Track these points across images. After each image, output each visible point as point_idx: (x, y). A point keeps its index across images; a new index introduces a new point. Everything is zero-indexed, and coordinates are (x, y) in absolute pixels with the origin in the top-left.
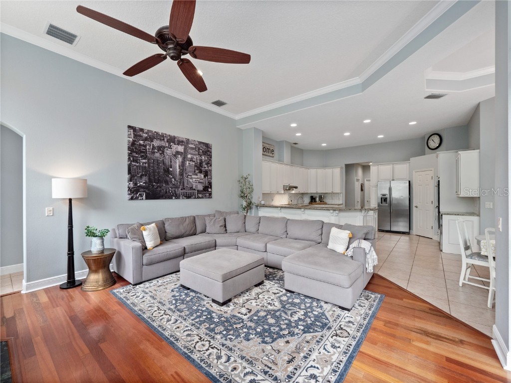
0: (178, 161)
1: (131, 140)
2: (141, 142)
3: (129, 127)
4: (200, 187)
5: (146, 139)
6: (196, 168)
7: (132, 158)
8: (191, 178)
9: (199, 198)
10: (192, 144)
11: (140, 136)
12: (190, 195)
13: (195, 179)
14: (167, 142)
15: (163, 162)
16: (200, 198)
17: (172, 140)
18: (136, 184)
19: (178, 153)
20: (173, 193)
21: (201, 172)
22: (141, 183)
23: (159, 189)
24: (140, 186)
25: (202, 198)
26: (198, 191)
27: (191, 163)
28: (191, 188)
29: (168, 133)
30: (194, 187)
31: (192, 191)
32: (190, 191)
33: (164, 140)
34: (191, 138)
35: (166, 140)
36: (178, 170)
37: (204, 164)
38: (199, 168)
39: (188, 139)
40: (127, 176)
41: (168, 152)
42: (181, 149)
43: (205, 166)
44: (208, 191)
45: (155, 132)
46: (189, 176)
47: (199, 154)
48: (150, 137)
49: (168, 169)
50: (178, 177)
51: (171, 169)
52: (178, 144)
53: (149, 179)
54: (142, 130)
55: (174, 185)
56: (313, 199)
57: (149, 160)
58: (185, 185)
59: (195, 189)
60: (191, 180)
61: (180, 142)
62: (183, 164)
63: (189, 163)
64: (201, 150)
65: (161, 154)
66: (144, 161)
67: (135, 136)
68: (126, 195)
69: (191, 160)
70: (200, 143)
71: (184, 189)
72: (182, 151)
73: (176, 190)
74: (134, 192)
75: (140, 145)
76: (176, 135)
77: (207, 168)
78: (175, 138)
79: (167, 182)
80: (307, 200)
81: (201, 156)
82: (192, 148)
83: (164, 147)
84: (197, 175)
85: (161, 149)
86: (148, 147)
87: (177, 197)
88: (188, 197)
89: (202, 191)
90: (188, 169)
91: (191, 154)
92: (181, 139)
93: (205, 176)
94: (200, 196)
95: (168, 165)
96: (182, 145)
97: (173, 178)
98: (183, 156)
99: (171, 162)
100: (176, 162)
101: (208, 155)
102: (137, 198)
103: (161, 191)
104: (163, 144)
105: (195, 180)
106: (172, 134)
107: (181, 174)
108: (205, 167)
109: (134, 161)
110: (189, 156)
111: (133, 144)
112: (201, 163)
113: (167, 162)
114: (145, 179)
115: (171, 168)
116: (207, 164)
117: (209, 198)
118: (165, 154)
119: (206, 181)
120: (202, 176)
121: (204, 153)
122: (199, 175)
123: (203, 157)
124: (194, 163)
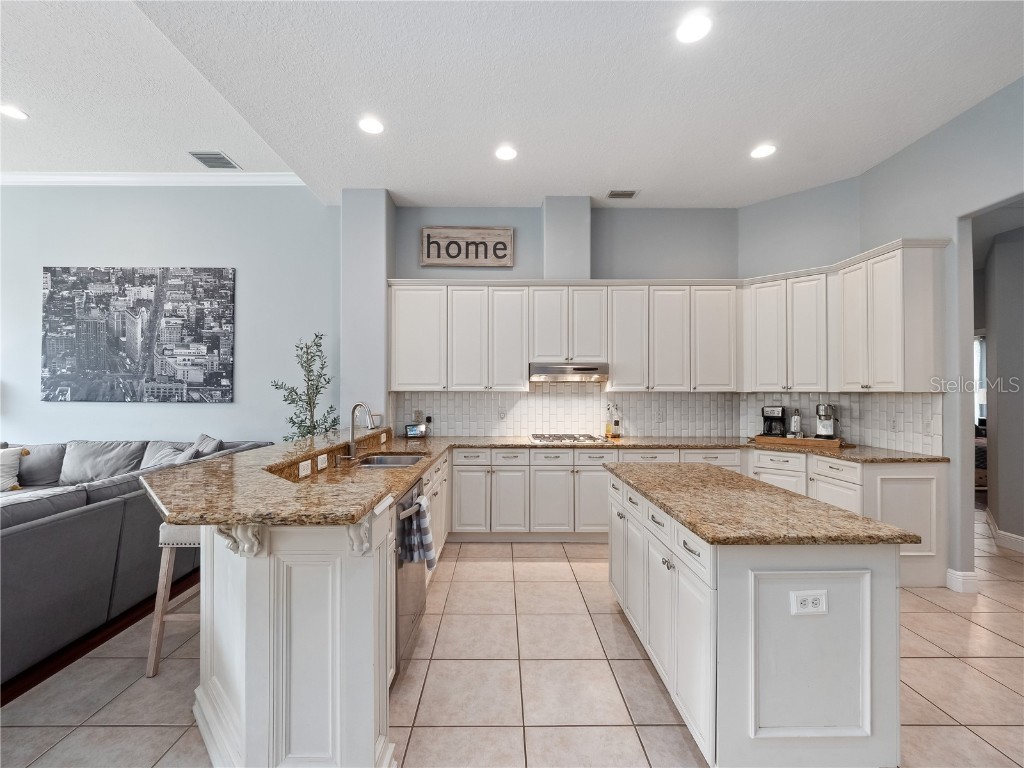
0: (139, 321)
1: (47, 292)
2: (65, 293)
3: (46, 269)
4: (197, 376)
5: (74, 286)
6: (185, 332)
7: (49, 326)
8: (172, 356)
9: (191, 400)
10: (176, 277)
11: (63, 282)
12: (167, 394)
13: (182, 358)
14: (117, 283)
15: (109, 328)
16: (196, 401)
17: (128, 277)
18: (53, 372)
19: (140, 302)
20: (127, 390)
21: (198, 339)
22: (64, 370)
23: (97, 381)
24: (63, 376)
25: (201, 401)
26: (190, 384)
27: (173, 320)
28: (172, 379)
29: (118, 266)
30: (179, 376)
31: (173, 386)
32: (169, 385)
33: (109, 280)
34: (173, 264)
35: (113, 280)
36: (140, 340)
37: (209, 319)
38: (194, 330)
39: (168, 269)
40: (39, 359)
41: (119, 304)
42: (147, 292)
43: (212, 324)
44: (220, 385)
45: (93, 268)
46: (166, 352)
47: (194, 298)
48: (81, 281)
49: (118, 338)
50: (139, 355)
51: (123, 339)
52: (141, 284)
53: (78, 361)
54: (66, 270)
55: (129, 371)
56: (776, 426)
57: (78, 324)
58: (157, 370)
59: (181, 381)
60: (171, 361)
61: (146, 279)
62: (152, 325)
63: (167, 323)
64: (201, 286)
65: (102, 310)
66: (70, 328)
67: (55, 283)
68: (37, 390)
69: (174, 314)
70: (197, 271)
71: (154, 380)
72: (152, 296)
73: (135, 383)
74: (52, 390)
75: (63, 299)
76: (136, 266)
77: (216, 329)
78: (134, 271)
79: (114, 367)
80: (750, 425)
81: (200, 301)
82: (178, 287)
83: (110, 295)
84: (188, 347)
85: (103, 300)
86: (77, 300)
87: (137, 398)
88: (165, 398)
89: (200, 384)
90: (165, 337)
91: (173, 301)
92: (148, 273)
93: (210, 350)
94: (196, 396)
95: (118, 332)
96: (150, 285)
97: (128, 356)
98: (151, 308)
99: (124, 323)
100: (134, 324)
101: (222, 297)
102: (54, 399)
103: (100, 384)
104: (106, 289)
105: (186, 361)
106: (128, 265)
107: (147, 348)
108: (211, 328)
109: (52, 329)
110: (168, 306)
111: (50, 299)
112: (201, 316)
113: (116, 324)
114: (70, 362)
115: (124, 336)
116: (218, 318)
117: (220, 402)
118: (111, 308)
119: (214, 359)
120: (203, 349)
121: (210, 293)
122: (194, 347)
123: (207, 305)
124: (179, 321)
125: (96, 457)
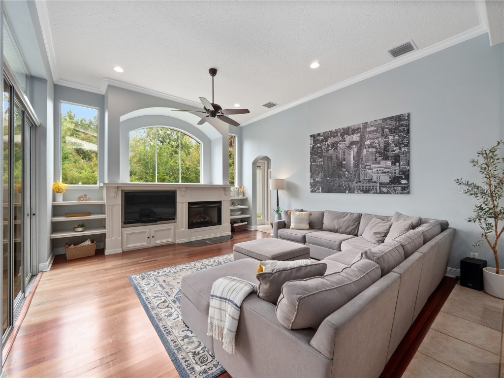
0: (352, 152)
1: (312, 145)
2: (319, 145)
3: (311, 136)
4: (386, 179)
5: (322, 141)
6: (377, 155)
7: (313, 160)
8: (371, 169)
9: (381, 192)
10: (372, 126)
11: (318, 140)
12: (368, 189)
13: (376, 169)
14: (341, 135)
15: (337, 158)
16: (385, 193)
17: (346, 132)
18: (314, 180)
19: (352, 143)
20: (346, 187)
21: (386, 158)
22: (318, 179)
23: (332, 183)
24: (318, 181)
25: (388, 193)
26: (380, 184)
27: (370, 150)
28: (370, 181)
29: (341, 127)
30: (375, 179)
31: (371, 184)
32: (368, 185)
33: (337, 135)
34: (369, 119)
35: (339, 135)
36: (352, 162)
37: (393, 147)
38: (384, 153)
39: (367, 123)
40: (309, 174)
41: (342, 146)
42: (356, 137)
43: (395, 149)
44: (401, 183)
45: (329, 131)
46: (366, 167)
47: (382, 136)
48: (325, 138)
49: (342, 162)
50: (352, 169)
51: (344, 163)
52: (353, 134)
53: (325, 175)
54: (319, 135)
55: (347, 178)
57: (324, 158)
58: (362, 177)
59: (375, 182)
60: (370, 171)
61: (355, 131)
62: (359, 153)
63: (367, 151)
64: (387, 128)
65: (334, 150)
66: (321, 160)
67: (314, 141)
68: (308, 188)
69: (371, 146)
70: (384, 120)
71: (360, 182)
72: (358, 139)
73: (350, 184)
74: (314, 187)
75: (318, 147)
76: (350, 125)
77: (398, 151)
78: (349, 128)
79: (340, 177)
81: (386, 136)
82: (373, 131)
83: (337, 142)
84: (379, 163)
85: (335, 145)
86: (323, 147)
87: (351, 191)
88: (366, 191)
89: (388, 184)
90: (365, 159)
91: (370, 139)
92: (356, 127)
93: (393, 163)
94: (385, 190)
95: (342, 159)
96: (357, 133)
97: (346, 171)
98: (358, 145)
99: (344, 155)
100: (350, 154)
101: (401, 132)
102: (315, 191)
103: (334, 185)
104: (336, 139)
105: (379, 170)
106: (345, 126)
107: (357, 165)
108: (394, 151)
109: (314, 161)
110: (367, 142)
111: (313, 148)
112: (387, 145)
113: (340, 156)
114: (321, 175)
115: (344, 161)
116: (399, 145)
117: (401, 193)
118: (338, 148)
119: (396, 169)
120: (389, 163)
121: (393, 131)
122: (383, 163)
123: (391, 138)
124: (374, 150)
125: (339, 219)
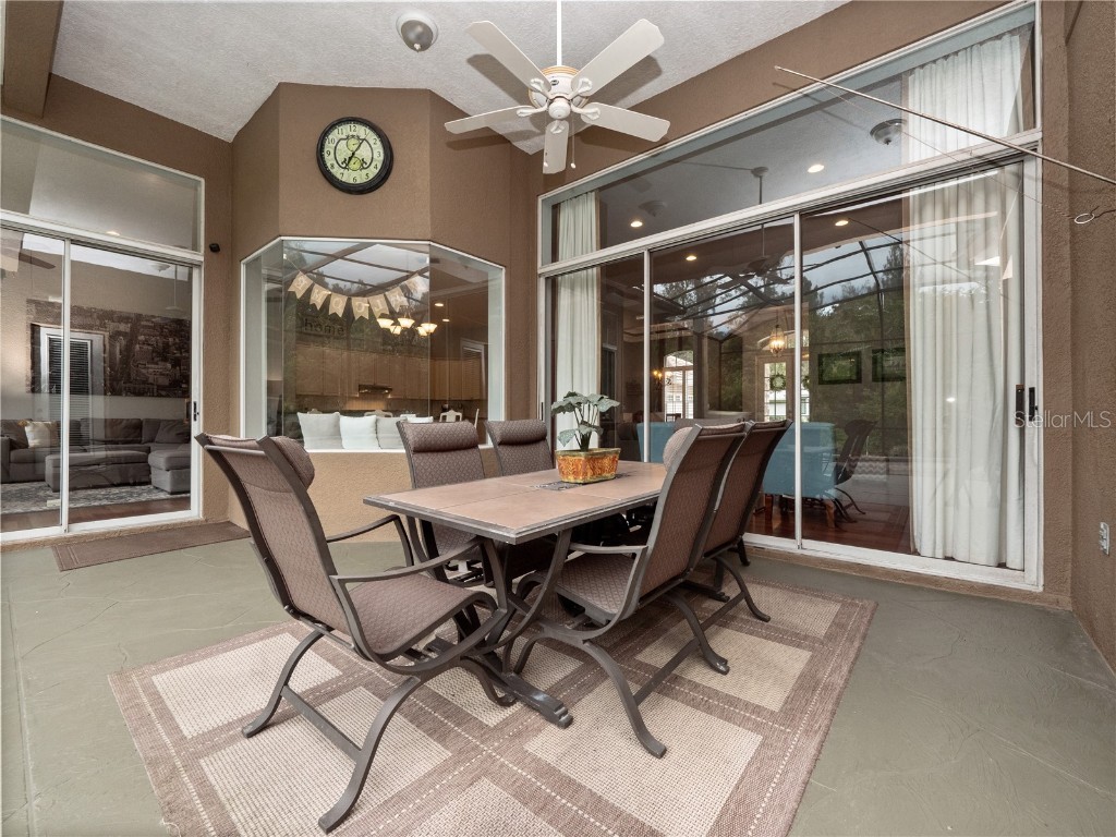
0: (118, 345)
1: (32, 316)
2: (50, 319)
3: (30, 301)
4: (164, 382)
6: (154, 354)
8: (145, 368)
9: (160, 396)
10: (148, 321)
11: (48, 311)
12: (141, 391)
13: (153, 370)
14: (98, 318)
16: (163, 396)
17: (109, 316)
19: (118, 333)
20: (107, 387)
21: (165, 359)
25: (167, 396)
26: (158, 386)
27: (145, 347)
28: (145, 382)
29: (98, 307)
30: (151, 380)
31: (146, 386)
32: (142, 386)
34: (145, 313)
36: (118, 356)
37: (173, 349)
38: (162, 354)
39: (140, 315)
42: (123, 327)
43: (175, 352)
44: (181, 387)
46: (140, 366)
47: (162, 335)
50: (118, 366)
52: (119, 321)
55: (110, 376)
58: (133, 376)
59: (152, 384)
60: (144, 371)
61: (123, 319)
62: (128, 348)
63: (140, 348)
64: (167, 329)
68: (22, 385)
69: (146, 342)
70: (163, 319)
71: (131, 382)
72: (128, 330)
73: (114, 383)
74: (37, 384)
76: (115, 309)
77: (178, 355)
78: (113, 312)
81: (165, 337)
82: (149, 327)
84: (157, 364)
88: (139, 394)
89: (167, 387)
90: (139, 356)
91: (145, 335)
92: (125, 315)
93: (174, 367)
94: (163, 393)
96: (127, 323)
105: (155, 371)
106: (108, 308)
108: (174, 354)
110: (142, 338)
112: (166, 346)
116: (179, 349)
119: (176, 373)
120: (169, 366)
121: (173, 333)
122: (161, 365)
123: (171, 340)
124: (150, 348)
